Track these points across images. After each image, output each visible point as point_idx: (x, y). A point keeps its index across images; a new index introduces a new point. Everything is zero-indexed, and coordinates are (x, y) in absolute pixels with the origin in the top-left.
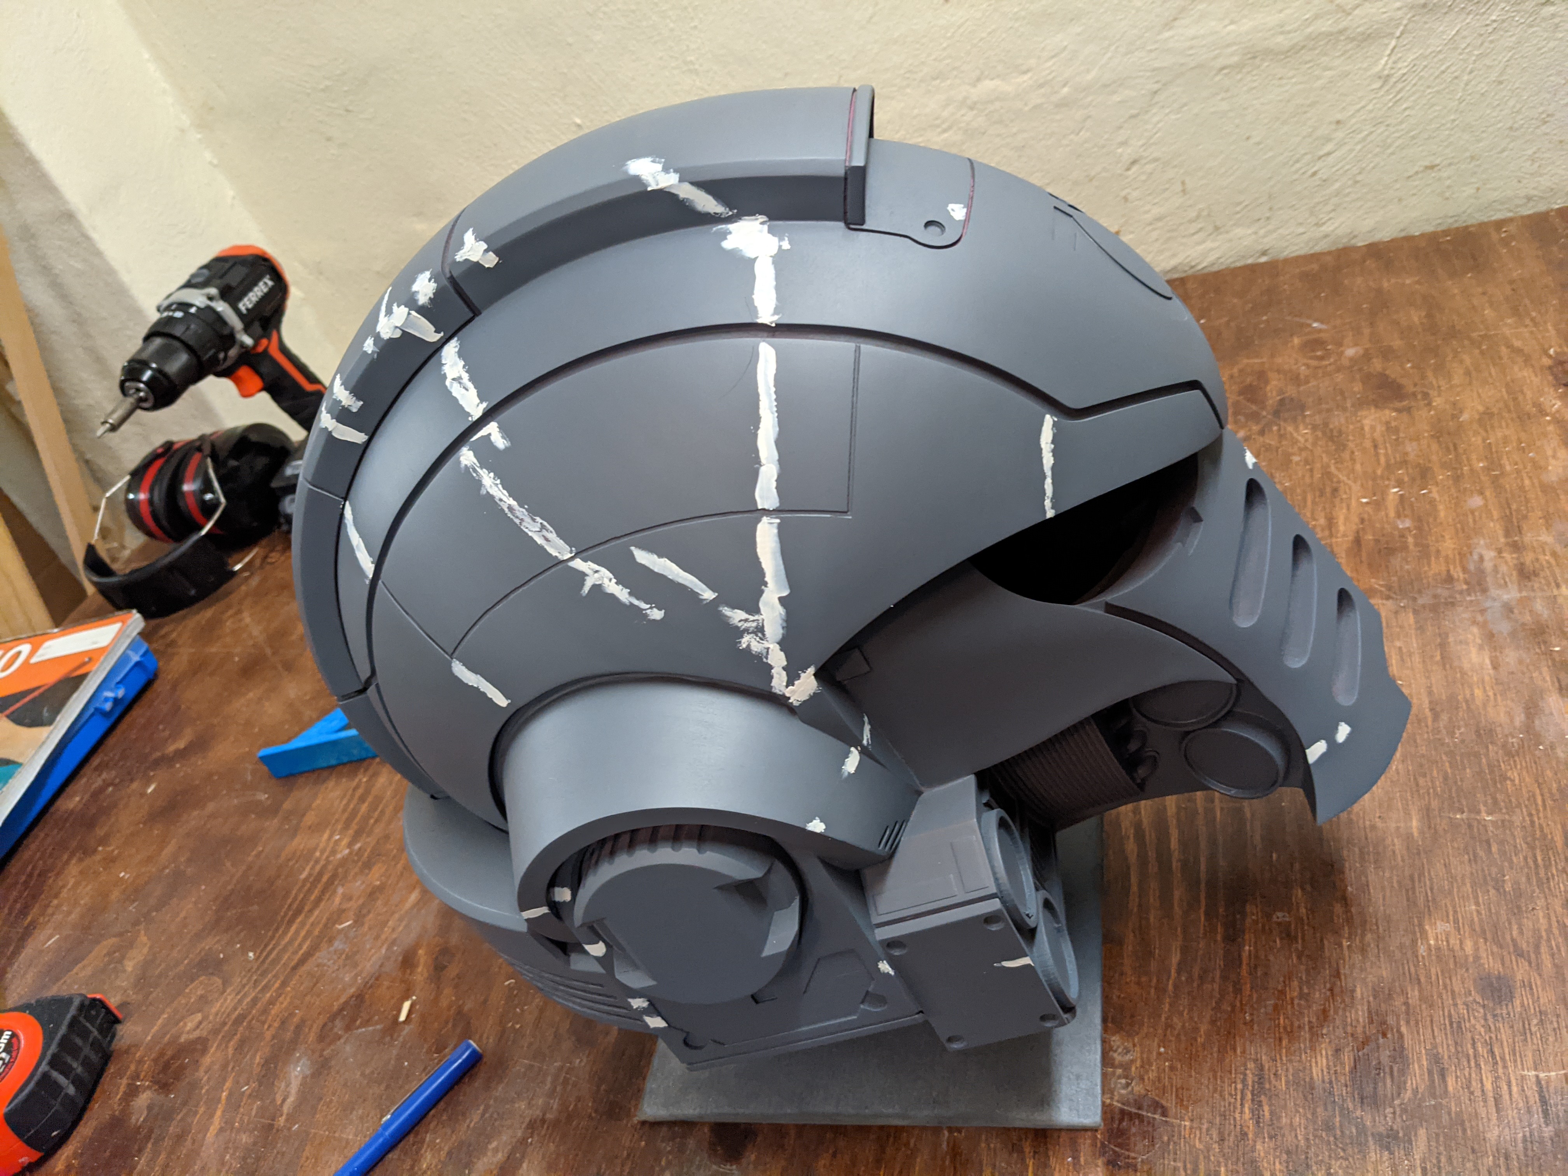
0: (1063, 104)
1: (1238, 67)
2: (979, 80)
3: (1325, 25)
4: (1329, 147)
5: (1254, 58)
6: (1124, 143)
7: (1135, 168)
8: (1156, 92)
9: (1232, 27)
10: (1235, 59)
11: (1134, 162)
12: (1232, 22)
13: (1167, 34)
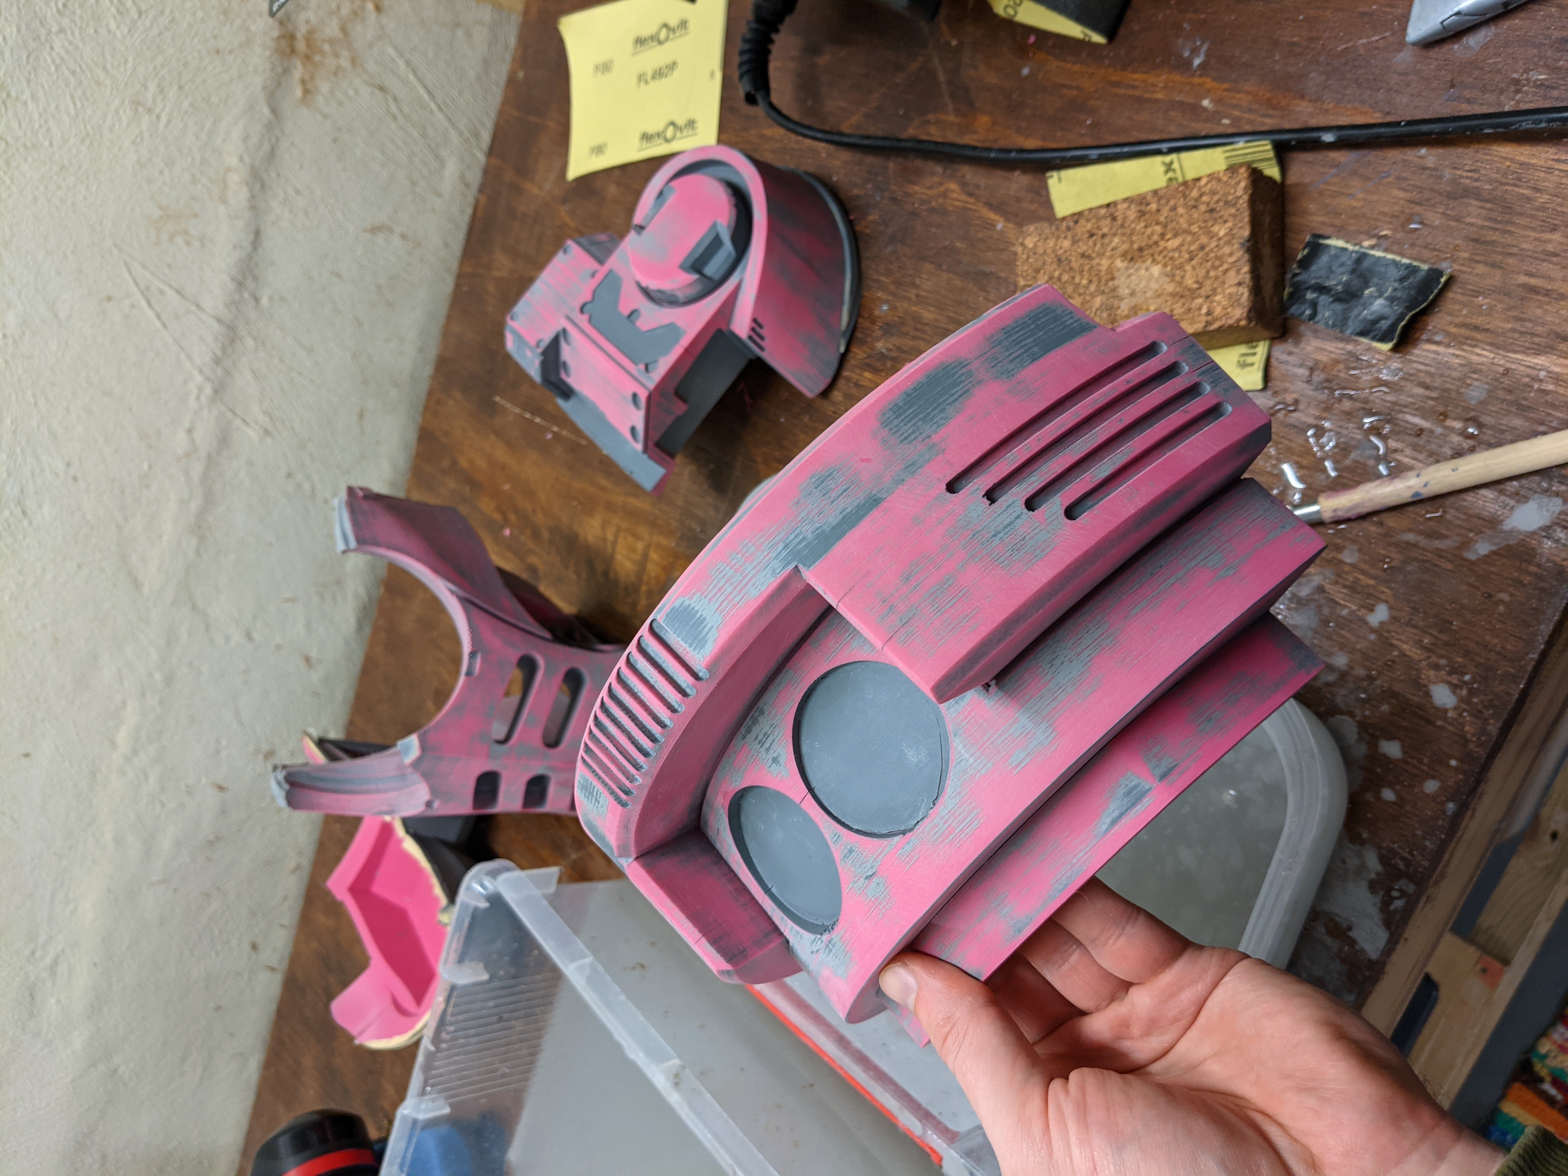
0: (169, 680)
1: (202, 539)
2: (113, 744)
3: (197, 468)
4: (307, 486)
5: (199, 527)
6: (228, 639)
7: (256, 635)
8: (194, 608)
9: (165, 538)
10: (194, 542)
11: (249, 636)
12: (160, 537)
13: (146, 590)
